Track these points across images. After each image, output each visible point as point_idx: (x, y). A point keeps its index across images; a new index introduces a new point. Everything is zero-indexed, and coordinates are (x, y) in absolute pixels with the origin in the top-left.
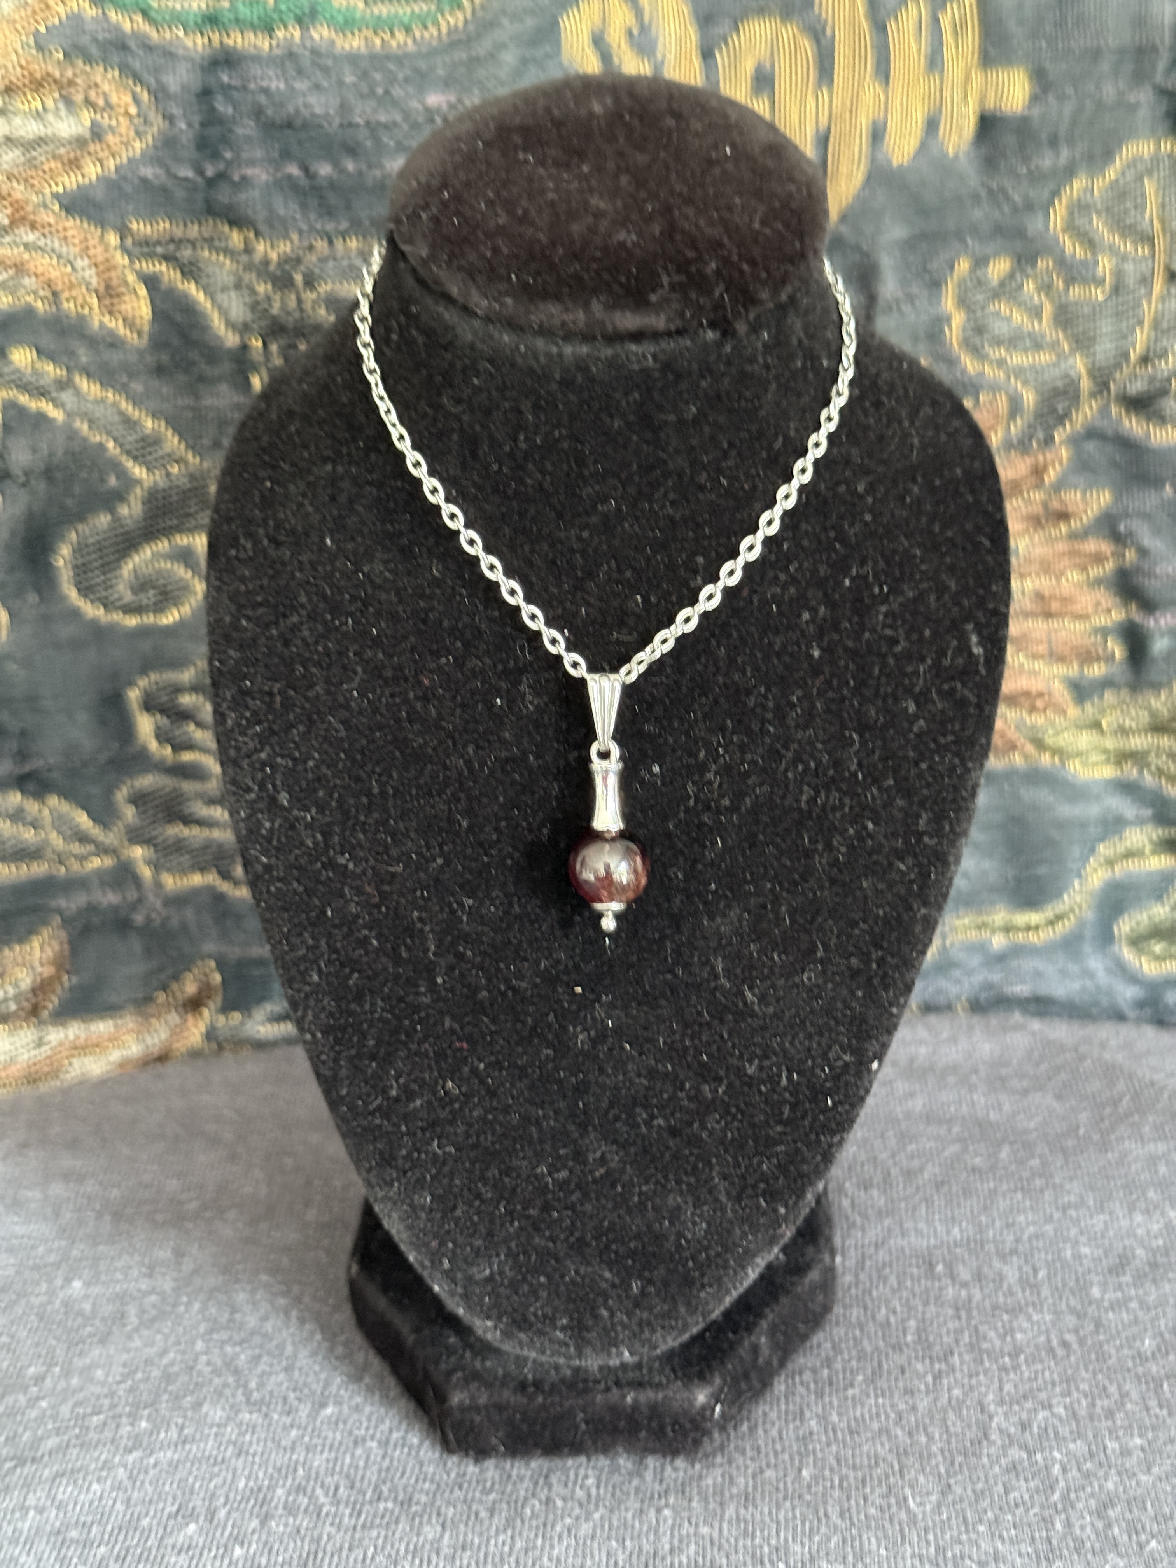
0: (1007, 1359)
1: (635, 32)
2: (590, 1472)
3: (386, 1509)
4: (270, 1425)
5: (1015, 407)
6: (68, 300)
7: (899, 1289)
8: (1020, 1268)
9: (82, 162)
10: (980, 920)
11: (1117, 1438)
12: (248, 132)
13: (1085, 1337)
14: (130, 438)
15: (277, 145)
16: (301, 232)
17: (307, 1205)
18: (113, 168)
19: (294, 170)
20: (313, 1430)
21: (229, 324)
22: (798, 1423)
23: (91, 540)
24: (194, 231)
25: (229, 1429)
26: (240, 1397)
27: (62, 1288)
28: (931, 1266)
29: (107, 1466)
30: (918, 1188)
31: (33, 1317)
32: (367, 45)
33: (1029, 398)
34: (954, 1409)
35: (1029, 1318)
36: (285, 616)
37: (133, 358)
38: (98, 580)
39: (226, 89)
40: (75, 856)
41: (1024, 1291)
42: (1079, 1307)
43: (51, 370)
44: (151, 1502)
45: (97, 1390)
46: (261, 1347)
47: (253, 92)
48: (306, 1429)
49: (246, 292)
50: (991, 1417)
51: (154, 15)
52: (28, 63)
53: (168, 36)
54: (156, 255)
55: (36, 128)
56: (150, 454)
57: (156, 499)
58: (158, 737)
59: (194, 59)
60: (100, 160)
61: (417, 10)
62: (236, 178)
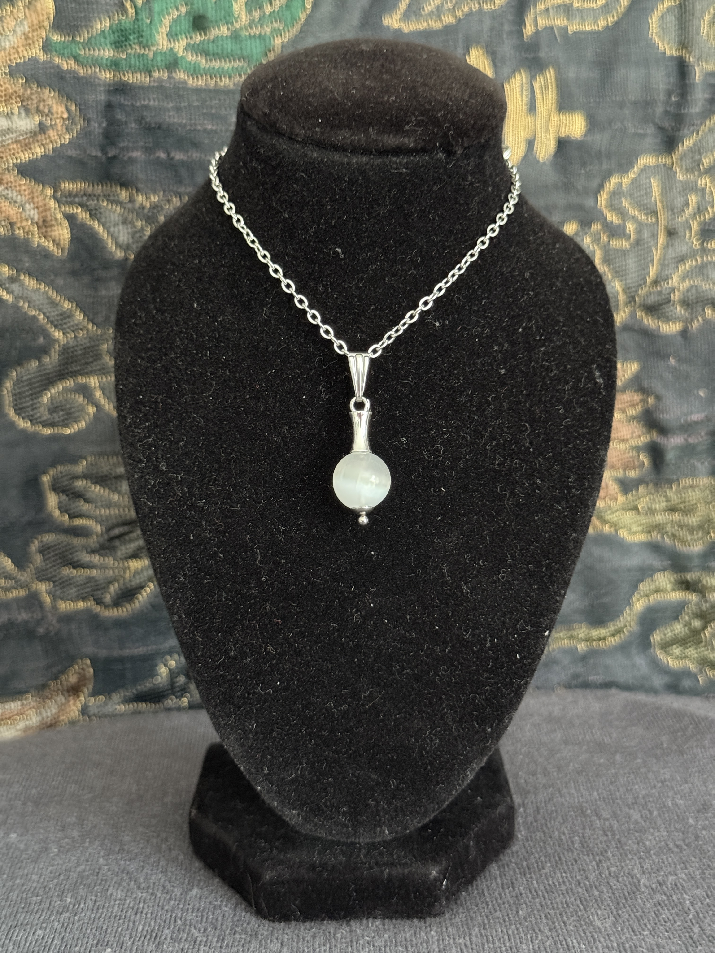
3: (241, 938)
6: (19, 228)
9: (33, 146)
10: (569, 634)
12: (134, 131)
14: (53, 314)
15: (151, 140)
16: (164, 191)
18: (51, 150)
19: (162, 155)
20: (185, 902)
21: (118, 245)
23: (25, 378)
24: (98, 189)
26: (133, 886)
32: (206, 84)
37: (58, 265)
38: (28, 404)
39: (122, 106)
40: (2, 588)
43: (6, 271)
47: (138, 107)
49: (129, 226)
51: (81, 60)
52: (5, 83)
53: (89, 71)
54: (75, 203)
55: (6, 124)
56: (65, 323)
57: (68, 353)
58: (59, 508)
59: (105, 85)
60: (43, 145)
61: (236, 66)
62: (126, 158)
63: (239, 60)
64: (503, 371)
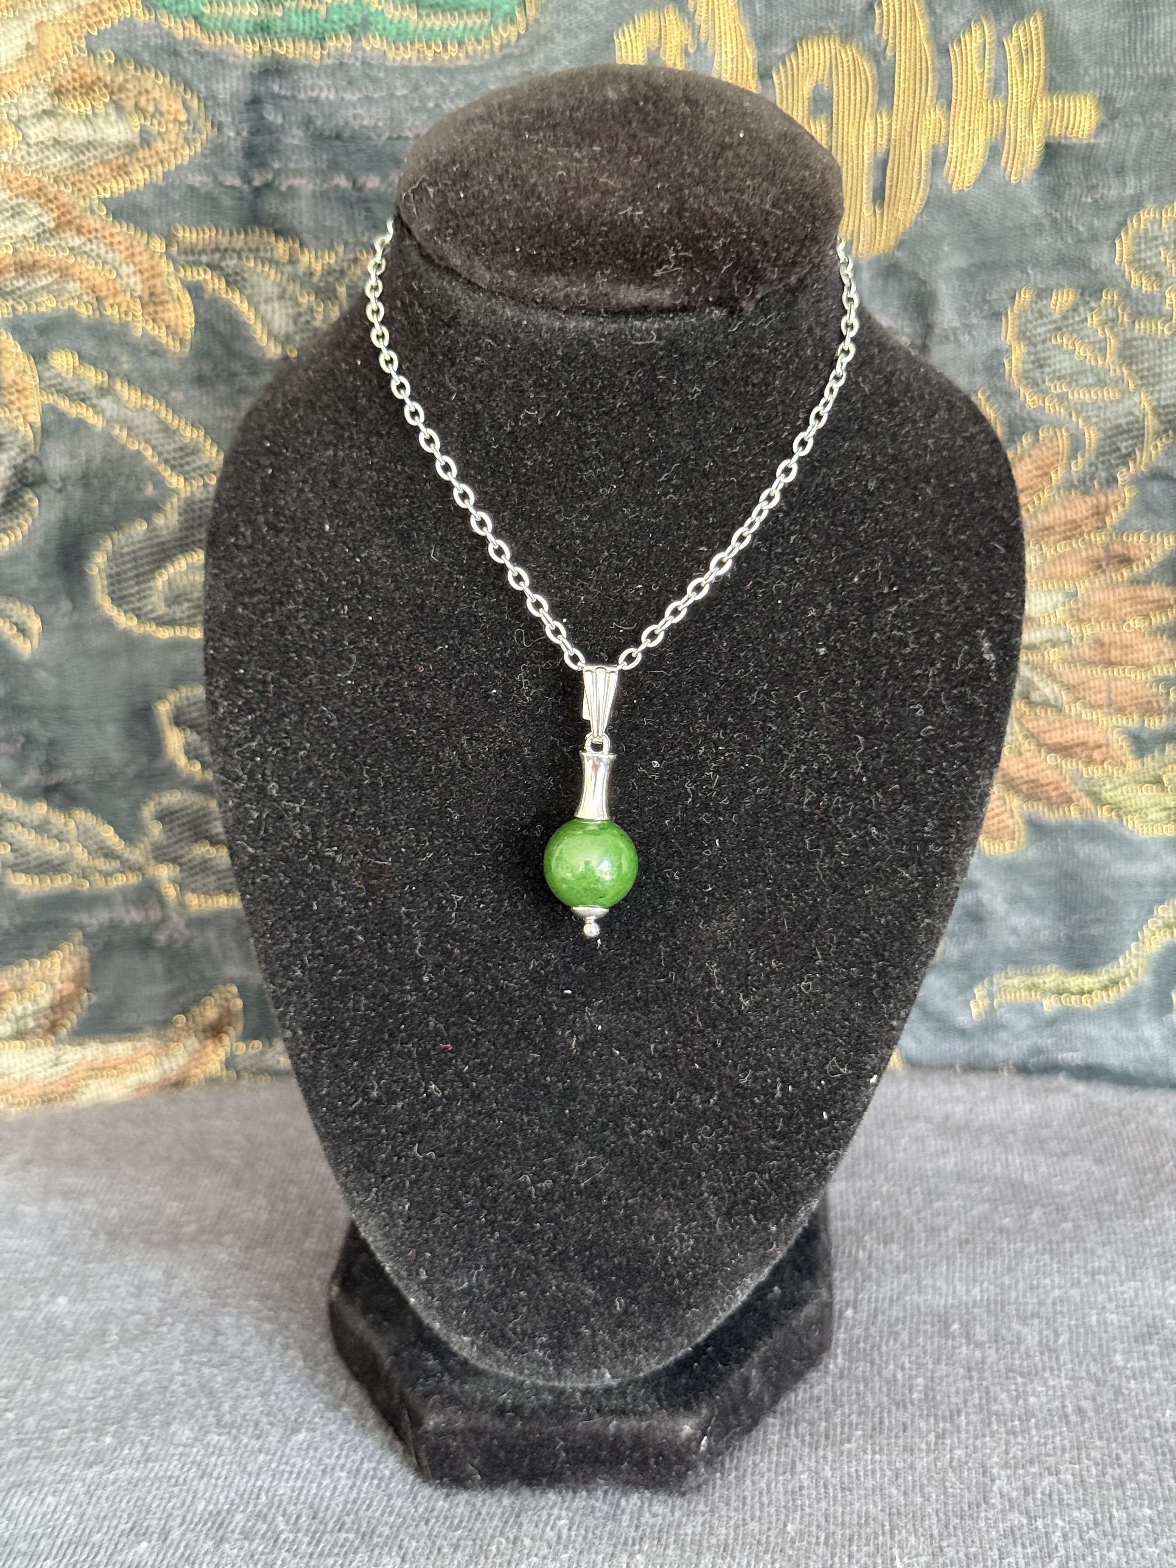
0: (1017, 1423)
1: (691, 50)
2: (564, 1513)
3: (346, 1539)
4: (237, 1448)
5: (1076, 446)
6: (112, 306)
7: (910, 1346)
8: (1040, 1332)
9: (130, 169)
10: (1029, 982)
11: (1126, 1508)
12: (296, 142)
13: (1103, 1404)
14: (168, 448)
15: (325, 157)
16: (346, 244)
17: (307, 1233)
18: (161, 175)
19: (343, 182)
20: (282, 1457)
21: (272, 336)
22: (788, 1476)
23: (126, 550)
24: (239, 240)
25: (195, 1450)
26: (211, 1420)
27: (48, 1302)
28: (947, 1325)
29: (65, 1479)
30: (940, 1245)
31: (13, 1331)
32: (418, 59)
33: (1092, 437)
34: (954, 1470)
35: (1045, 1383)
36: (281, 604)
37: (174, 367)
38: (132, 591)
39: (276, 99)
40: (100, 872)
41: (1042, 1354)
42: (1100, 1374)
43: (93, 377)
44: (105, 1518)
45: (68, 1404)
46: (239, 1370)
47: (302, 101)
48: (274, 1454)
49: (289, 303)
50: (993, 1481)
51: (205, 21)
52: (79, 66)
53: (219, 43)
54: (201, 264)
55: (84, 132)
56: (188, 463)
57: (193, 511)
58: (187, 753)
59: (243, 67)
60: (149, 167)
61: (470, 23)
62: (283, 188)
63: (477, 11)
64: (822, 651)
